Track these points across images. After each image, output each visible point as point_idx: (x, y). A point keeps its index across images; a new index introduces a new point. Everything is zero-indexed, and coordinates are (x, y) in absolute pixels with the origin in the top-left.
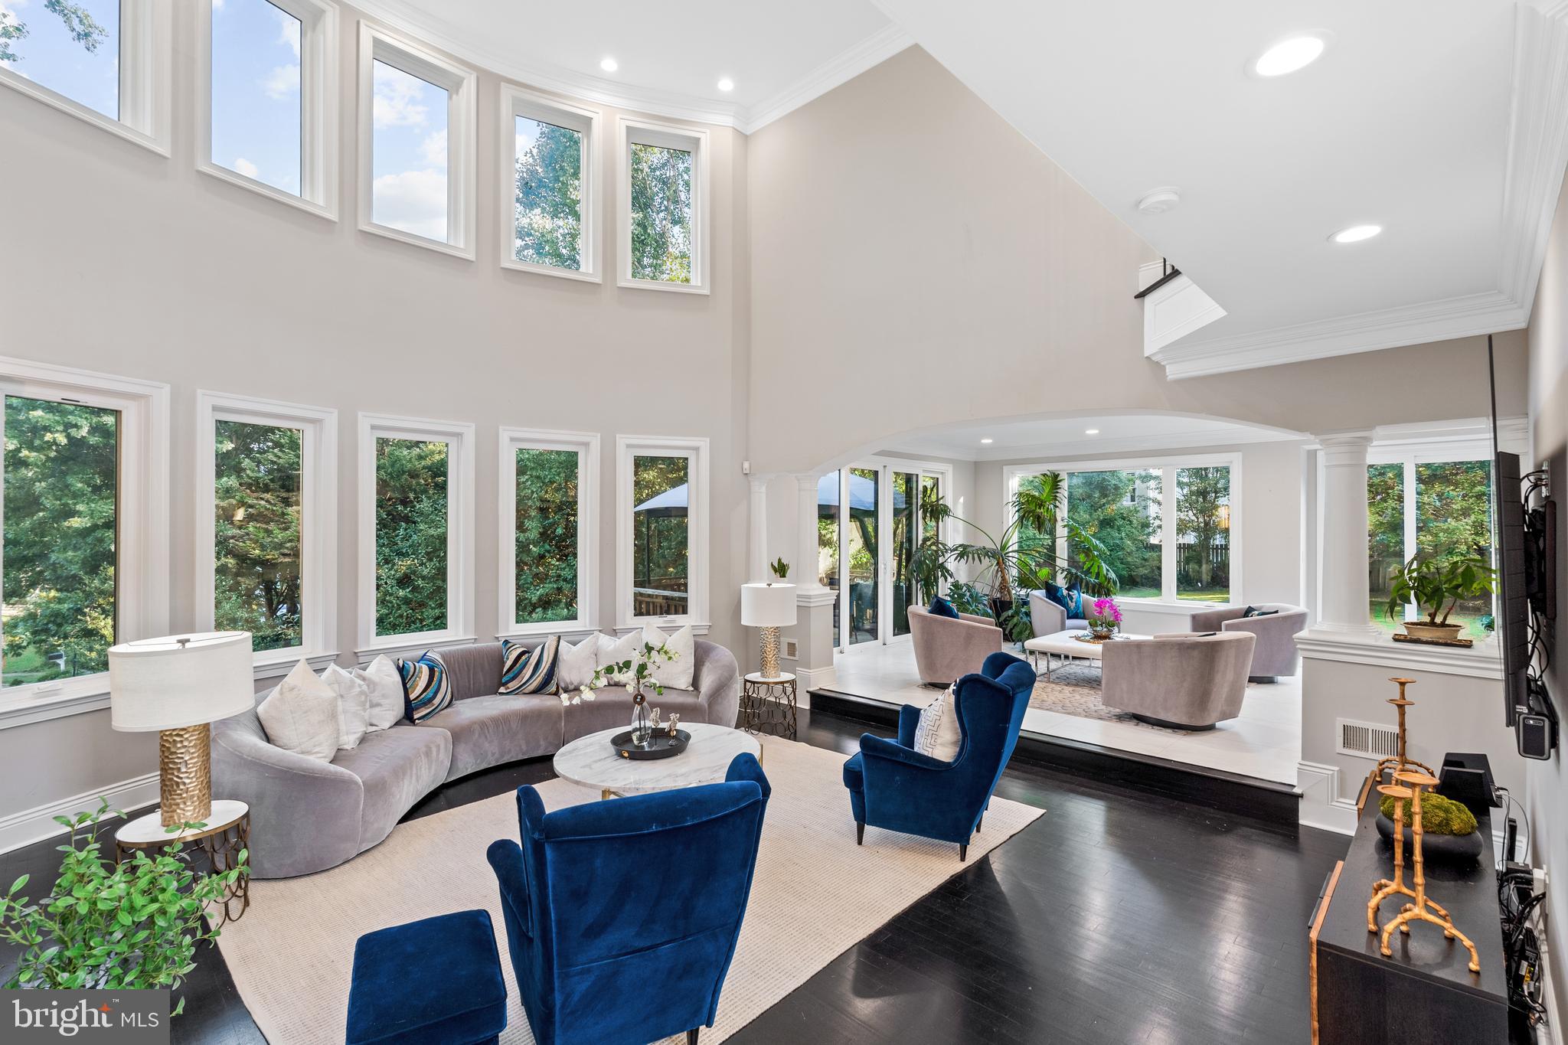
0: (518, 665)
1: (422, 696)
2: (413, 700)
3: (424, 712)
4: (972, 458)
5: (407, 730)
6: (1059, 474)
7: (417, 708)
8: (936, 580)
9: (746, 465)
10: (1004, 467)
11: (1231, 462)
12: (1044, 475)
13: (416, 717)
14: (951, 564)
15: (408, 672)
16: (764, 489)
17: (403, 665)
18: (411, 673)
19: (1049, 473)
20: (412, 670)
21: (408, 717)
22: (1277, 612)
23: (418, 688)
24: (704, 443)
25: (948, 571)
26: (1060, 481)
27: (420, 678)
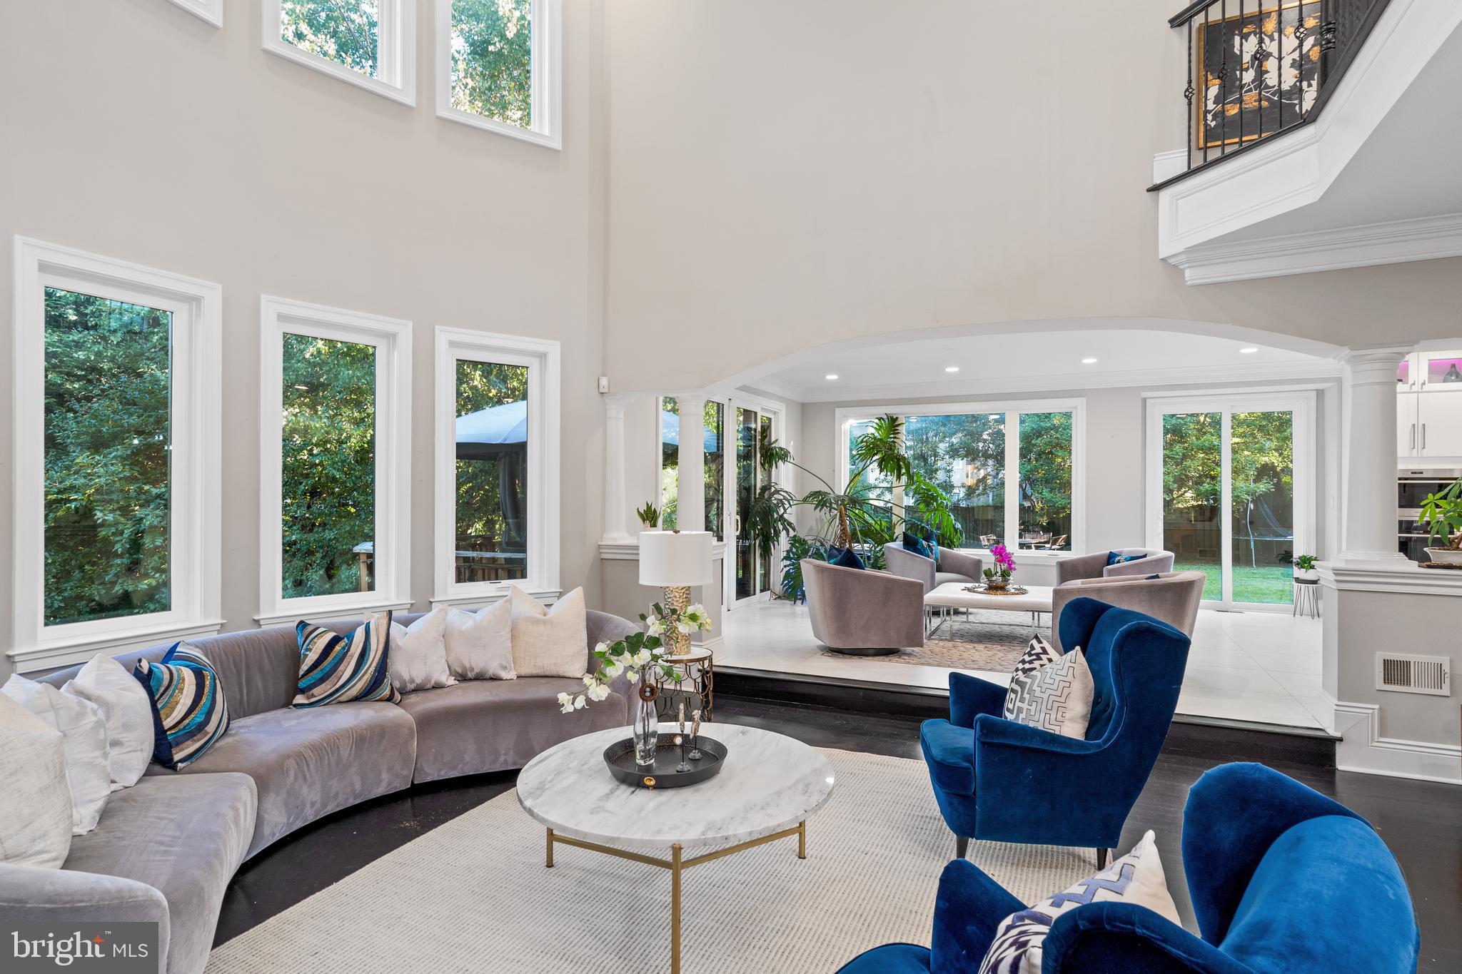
0: (330, 659)
1: (186, 721)
2: (170, 729)
3: (191, 747)
4: (802, 400)
5: (165, 782)
6: (897, 418)
7: (179, 742)
8: (777, 534)
9: (604, 382)
10: (837, 410)
11: (1076, 408)
12: (880, 419)
13: (177, 757)
14: (791, 514)
15: (160, 681)
16: (622, 415)
17: (150, 671)
18: (166, 682)
19: (885, 417)
20: (167, 676)
21: (162, 759)
22: (1145, 556)
23: (179, 707)
24: (554, 349)
25: (790, 524)
26: (898, 425)
27: (181, 691)
